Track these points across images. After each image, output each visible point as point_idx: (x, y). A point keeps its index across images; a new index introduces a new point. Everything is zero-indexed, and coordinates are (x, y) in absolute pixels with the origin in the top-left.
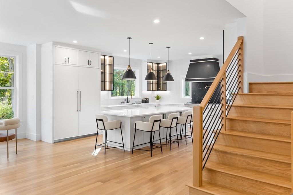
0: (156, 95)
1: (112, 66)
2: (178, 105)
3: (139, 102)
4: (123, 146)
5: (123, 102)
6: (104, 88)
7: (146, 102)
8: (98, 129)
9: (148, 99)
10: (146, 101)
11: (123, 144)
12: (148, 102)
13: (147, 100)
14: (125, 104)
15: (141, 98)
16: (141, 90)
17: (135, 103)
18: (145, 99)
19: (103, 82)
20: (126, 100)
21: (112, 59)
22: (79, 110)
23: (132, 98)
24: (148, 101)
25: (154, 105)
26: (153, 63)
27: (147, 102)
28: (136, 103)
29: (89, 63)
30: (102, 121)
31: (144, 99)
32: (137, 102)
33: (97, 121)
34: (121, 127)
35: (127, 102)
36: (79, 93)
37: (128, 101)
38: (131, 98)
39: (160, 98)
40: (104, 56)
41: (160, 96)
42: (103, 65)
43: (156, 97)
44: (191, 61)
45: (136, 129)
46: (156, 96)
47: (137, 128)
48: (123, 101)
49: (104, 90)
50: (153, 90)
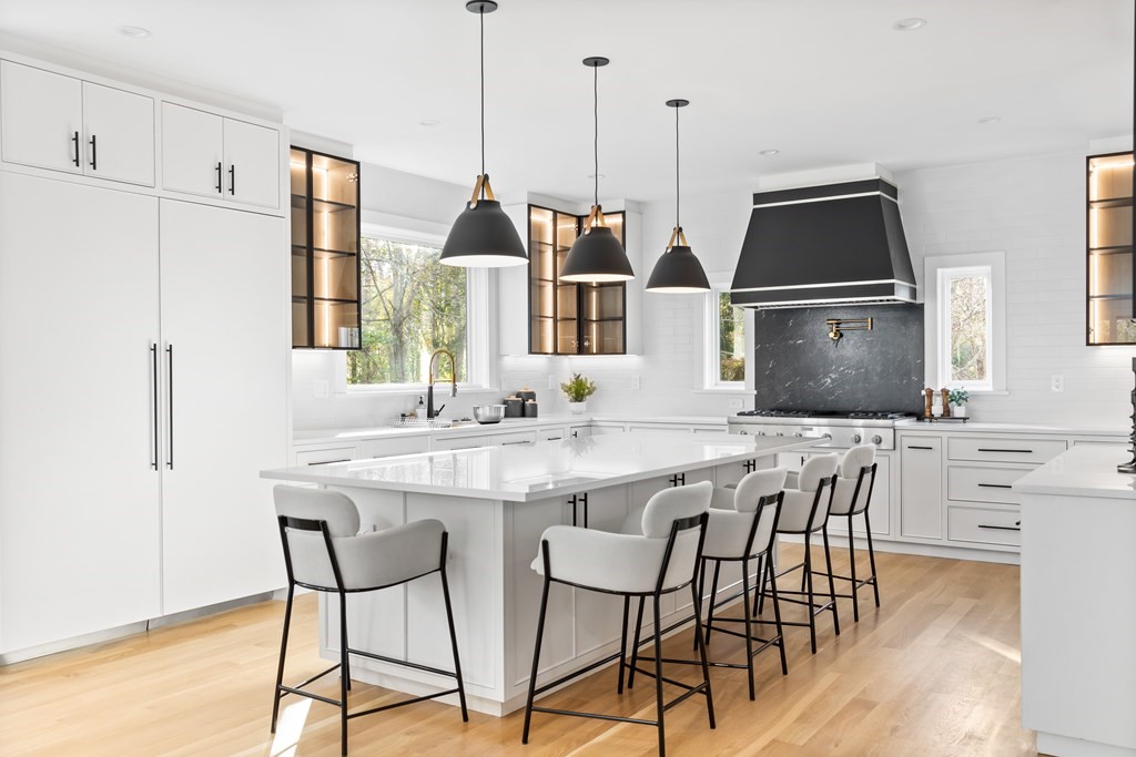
0: (568, 380)
1: (349, 212)
2: (692, 428)
3: (494, 414)
4: (461, 690)
5: (412, 415)
6: (306, 337)
7: (523, 415)
8: (292, 582)
9: (532, 395)
10: (522, 407)
11: (459, 676)
12: (534, 415)
13: (531, 401)
14: (422, 425)
15: (497, 390)
16: (496, 354)
17: (472, 416)
18: (518, 395)
19: (306, 297)
20: (426, 403)
21: (352, 175)
22: (164, 457)
23: (455, 390)
24: (534, 407)
25: (567, 427)
26: (555, 212)
27: (528, 410)
28: (476, 416)
29: (225, 178)
30: (320, 534)
31: (514, 398)
32: (480, 412)
33: (287, 529)
34: (442, 568)
35: (431, 414)
36: (163, 357)
37: (436, 407)
38: (451, 390)
39: (590, 393)
40: (310, 155)
41: (589, 380)
42: (304, 204)
43: (568, 390)
44: (758, 198)
45: (548, 578)
46: (568, 383)
47: (554, 575)
48: (409, 408)
49: (311, 344)
50: (556, 353)
